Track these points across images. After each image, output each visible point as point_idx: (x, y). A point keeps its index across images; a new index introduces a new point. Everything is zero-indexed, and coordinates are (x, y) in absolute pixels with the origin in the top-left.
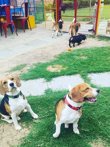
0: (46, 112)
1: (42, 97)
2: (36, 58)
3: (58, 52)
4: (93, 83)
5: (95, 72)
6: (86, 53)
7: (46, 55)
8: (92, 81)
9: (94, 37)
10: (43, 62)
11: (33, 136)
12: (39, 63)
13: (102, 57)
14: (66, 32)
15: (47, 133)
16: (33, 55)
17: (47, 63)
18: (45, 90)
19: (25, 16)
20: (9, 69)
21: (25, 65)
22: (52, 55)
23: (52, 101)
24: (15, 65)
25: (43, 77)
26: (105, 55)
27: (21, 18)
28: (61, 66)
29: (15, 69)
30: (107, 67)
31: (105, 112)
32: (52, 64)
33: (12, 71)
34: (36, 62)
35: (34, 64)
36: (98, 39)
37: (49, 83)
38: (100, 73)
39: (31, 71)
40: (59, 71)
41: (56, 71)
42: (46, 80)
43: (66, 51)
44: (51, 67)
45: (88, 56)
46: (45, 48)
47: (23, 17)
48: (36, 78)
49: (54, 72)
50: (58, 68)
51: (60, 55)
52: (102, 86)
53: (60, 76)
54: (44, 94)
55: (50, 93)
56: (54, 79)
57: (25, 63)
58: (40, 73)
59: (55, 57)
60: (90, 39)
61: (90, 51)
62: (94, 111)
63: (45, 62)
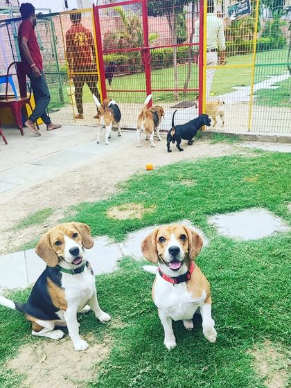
0: (136, 305)
1: (115, 275)
2: (71, 192)
3: (123, 176)
4: (224, 235)
5: (221, 212)
6: (190, 173)
7: (95, 184)
8: (220, 230)
10: (92, 200)
11: (122, 355)
12: (85, 204)
13: (229, 178)
14: (128, 129)
15: (151, 345)
16: (61, 186)
17: (104, 201)
18: (116, 260)
19: (19, 94)
20: (12, 225)
21: (49, 212)
22: (108, 183)
23: (141, 280)
24: (23, 214)
25: (103, 232)
26: (234, 175)
27: (9, 100)
28: (140, 206)
29: (26, 223)
30: (245, 199)
31: (267, 287)
32: (116, 201)
33: (19, 227)
34: (74, 201)
35: (72, 208)
36: (210, 141)
37: (121, 244)
38: (234, 211)
40: (139, 216)
41: (132, 218)
42: (113, 240)
43: (142, 173)
44: (115, 208)
45: (195, 179)
46: (86, 168)
47: (15, 96)
49: (128, 221)
50: (134, 211)
51: (131, 180)
52: (246, 239)
53: (143, 226)
54: (116, 269)
55: (131, 264)
56: (130, 235)
57: (46, 207)
58: (94, 224)
59: (119, 186)
61: (199, 168)
62: (241, 288)
63: (97, 200)
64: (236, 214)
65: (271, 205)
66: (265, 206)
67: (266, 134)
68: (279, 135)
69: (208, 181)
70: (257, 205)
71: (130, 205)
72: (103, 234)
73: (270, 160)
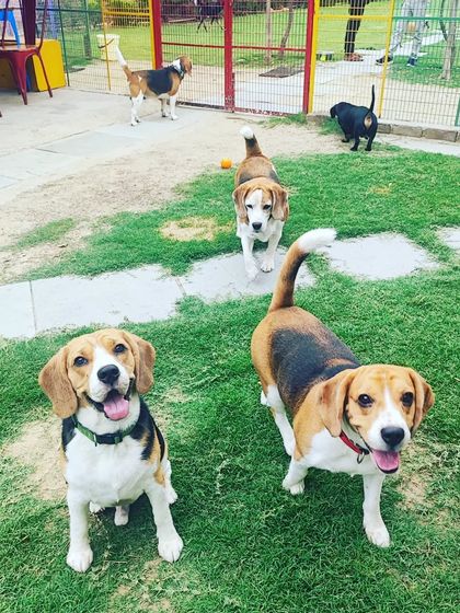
0: (205, 369)
1: (172, 323)
2: (102, 195)
3: (185, 175)
4: (340, 270)
6: (288, 177)
7: (140, 186)
8: (333, 265)
9: (304, 122)
10: (135, 209)
11: (183, 442)
12: (125, 215)
13: (349, 186)
14: (192, 104)
15: (229, 428)
16: (87, 185)
17: (155, 212)
18: (174, 301)
19: (22, 40)
20: (9, 241)
21: (67, 225)
22: (162, 185)
23: (213, 333)
24: (27, 226)
25: (154, 258)
26: (356, 182)
27: (8, 48)
28: (211, 222)
29: (30, 241)
30: (372, 218)
31: (403, 350)
32: (175, 213)
33: (21, 245)
34: (108, 210)
35: (105, 220)
36: (320, 130)
37: (182, 279)
38: (355, 236)
39: (100, 243)
40: (210, 237)
41: (199, 239)
42: (169, 271)
43: (214, 172)
44: (173, 224)
45: (297, 185)
46: (128, 160)
47: (16, 42)
48: (131, 264)
49: (193, 243)
50: (203, 229)
51: (197, 183)
52: (373, 279)
53: (216, 253)
54: (175, 314)
55: (197, 308)
56: (196, 264)
57: (64, 216)
58: (140, 246)
59: (178, 190)
60: (288, 127)
61: (302, 169)
62: (365, 351)
63: (144, 209)
64: (358, 241)
65: (412, 230)
66: (402, 230)
67: (404, 124)
68: (425, 126)
69: (315, 189)
70: (390, 229)
71: (195, 220)
72: (155, 261)
73: (411, 164)
